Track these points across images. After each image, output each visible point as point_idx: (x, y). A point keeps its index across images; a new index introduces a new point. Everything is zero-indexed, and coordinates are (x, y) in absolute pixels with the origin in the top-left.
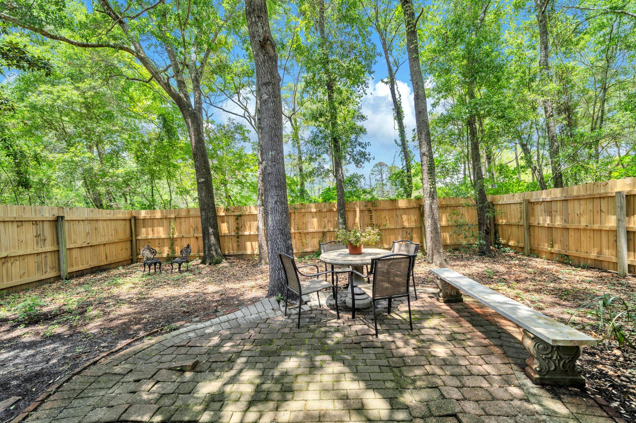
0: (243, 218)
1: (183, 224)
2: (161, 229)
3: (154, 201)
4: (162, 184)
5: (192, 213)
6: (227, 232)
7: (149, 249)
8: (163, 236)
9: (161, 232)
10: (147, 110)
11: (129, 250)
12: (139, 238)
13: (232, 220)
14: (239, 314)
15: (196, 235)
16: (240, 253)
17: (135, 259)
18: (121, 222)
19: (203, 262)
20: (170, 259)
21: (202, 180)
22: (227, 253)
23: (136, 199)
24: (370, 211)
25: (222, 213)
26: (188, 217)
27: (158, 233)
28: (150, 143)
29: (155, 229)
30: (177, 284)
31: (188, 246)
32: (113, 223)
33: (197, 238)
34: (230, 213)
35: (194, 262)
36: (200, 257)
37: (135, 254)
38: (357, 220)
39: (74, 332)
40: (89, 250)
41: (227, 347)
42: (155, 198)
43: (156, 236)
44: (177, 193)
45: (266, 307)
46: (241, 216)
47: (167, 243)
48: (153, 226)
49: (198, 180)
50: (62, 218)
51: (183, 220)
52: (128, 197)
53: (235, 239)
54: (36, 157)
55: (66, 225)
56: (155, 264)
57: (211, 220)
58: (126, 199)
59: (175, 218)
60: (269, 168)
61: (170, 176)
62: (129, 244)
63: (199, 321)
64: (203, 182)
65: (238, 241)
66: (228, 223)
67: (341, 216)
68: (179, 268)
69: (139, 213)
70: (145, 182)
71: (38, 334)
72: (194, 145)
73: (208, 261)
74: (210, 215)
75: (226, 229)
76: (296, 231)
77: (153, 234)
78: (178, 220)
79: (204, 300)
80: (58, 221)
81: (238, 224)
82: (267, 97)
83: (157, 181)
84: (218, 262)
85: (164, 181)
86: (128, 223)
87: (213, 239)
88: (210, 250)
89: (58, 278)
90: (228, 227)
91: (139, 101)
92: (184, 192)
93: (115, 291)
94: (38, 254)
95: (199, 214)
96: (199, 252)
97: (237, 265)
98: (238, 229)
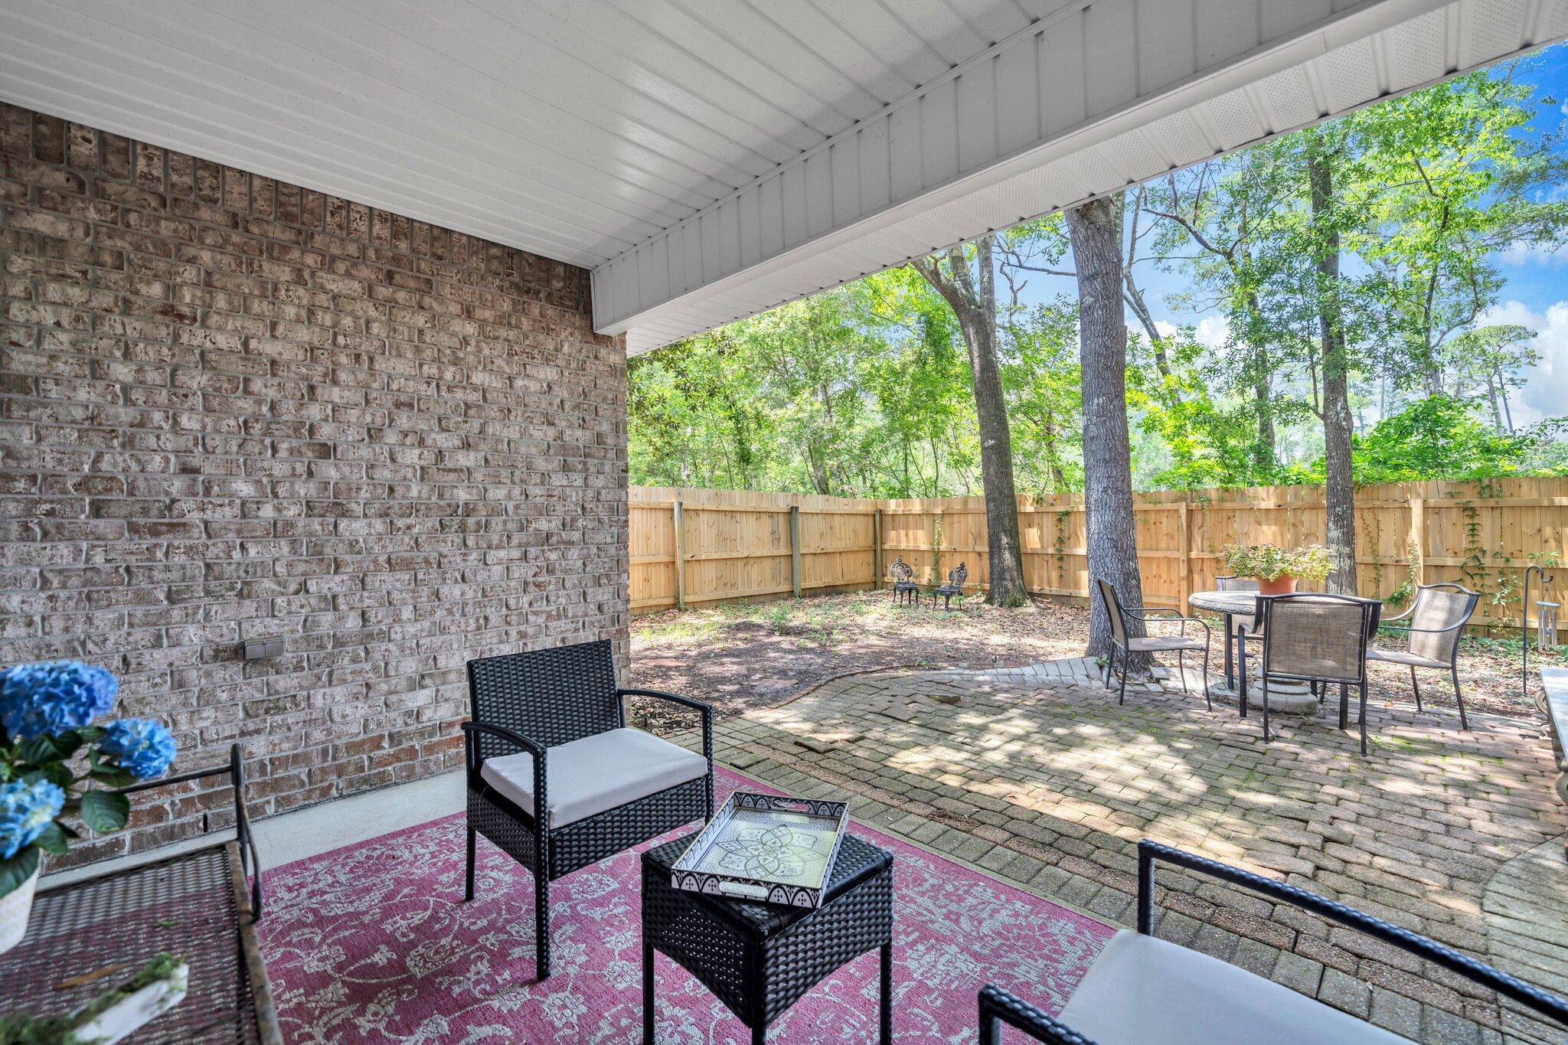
0: (1072, 517)
1: (956, 525)
2: (920, 533)
3: (907, 481)
4: (921, 449)
5: (971, 505)
6: (1038, 546)
7: (902, 564)
8: (924, 547)
9: (918, 539)
10: (902, 310)
11: (872, 566)
12: (886, 547)
13: (1049, 522)
14: (1028, 671)
15: (978, 549)
16: (1065, 592)
17: (879, 584)
18: (861, 518)
19: (990, 600)
20: (933, 590)
21: (991, 442)
22: (1036, 588)
23: (880, 477)
24: (1470, 511)
25: (1030, 509)
26: (964, 513)
27: (915, 540)
28: (903, 372)
29: (911, 532)
30: (942, 624)
31: (962, 566)
32: (852, 519)
33: (980, 554)
34: (1045, 508)
35: (973, 600)
36: (984, 591)
37: (879, 574)
38: (1415, 536)
39: (823, 651)
40: (823, 559)
41: (1001, 697)
42: (910, 474)
43: (911, 545)
44: (948, 464)
45: (1076, 670)
46: (1067, 514)
47: (929, 559)
48: (907, 528)
49: (982, 443)
50: (797, 508)
51: (956, 518)
52: (867, 474)
53: (1054, 563)
54: (758, 417)
55: (800, 519)
56: (910, 591)
57: (1006, 521)
58: (864, 478)
59: (943, 515)
60: (1092, 428)
61: (937, 433)
62: (871, 555)
63: (969, 668)
64: (992, 447)
65: (1061, 567)
66: (1041, 528)
67: (1336, 522)
68: (947, 604)
69: (887, 505)
70: (894, 446)
71: (792, 643)
72: (978, 375)
73: (997, 600)
74: (1005, 509)
75: (1037, 539)
76: (1207, 555)
77: (908, 541)
78: (947, 518)
79: (982, 650)
80: (792, 512)
81: (1061, 530)
82: (1091, 300)
83: (916, 444)
84: (1016, 604)
85: (926, 444)
86: (871, 519)
87: (1008, 558)
88: (1002, 578)
89: (791, 594)
90: (1041, 538)
91: (888, 292)
92: (962, 461)
93: (859, 620)
94: (774, 557)
95: (984, 508)
96: (982, 581)
97: (1054, 614)
98: (1060, 541)
